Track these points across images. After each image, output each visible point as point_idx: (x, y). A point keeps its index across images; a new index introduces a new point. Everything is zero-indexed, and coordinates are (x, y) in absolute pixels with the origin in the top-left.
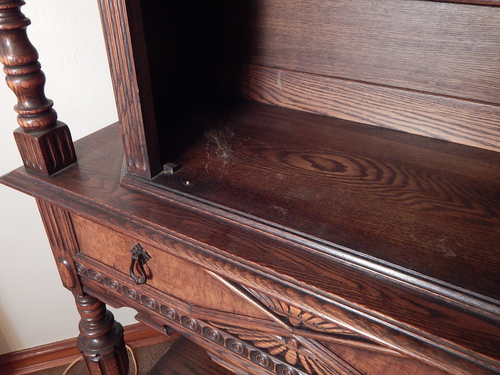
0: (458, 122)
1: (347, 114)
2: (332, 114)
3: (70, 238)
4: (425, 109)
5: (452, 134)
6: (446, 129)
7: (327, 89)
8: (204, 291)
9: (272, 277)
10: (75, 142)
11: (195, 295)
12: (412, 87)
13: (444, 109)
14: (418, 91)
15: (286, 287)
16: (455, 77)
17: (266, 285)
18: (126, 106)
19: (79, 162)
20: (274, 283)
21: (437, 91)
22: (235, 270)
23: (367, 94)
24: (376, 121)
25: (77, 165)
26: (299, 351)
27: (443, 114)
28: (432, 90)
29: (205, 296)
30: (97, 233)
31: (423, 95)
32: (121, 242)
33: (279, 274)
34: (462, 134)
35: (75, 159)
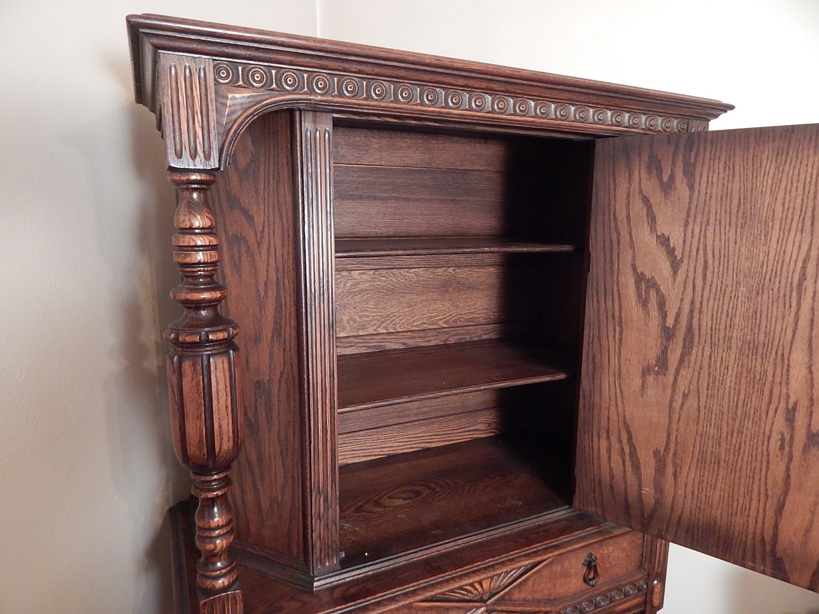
0: (433, 434)
1: (364, 456)
2: (350, 461)
4: (413, 433)
5: (432, 442)
6: (428, 441)
7: (345, 443)
9: (482, 566)
12: (401, 421)
13: (424, 428)
14: (407, 422)
15: (492, 566)
16: (424, 407)
17: (484, 573)
20: (486, 568)
21: (417, 418)
22: (463, 578)
23: (375, 437)
24: (384, 453)
27: (424, 432)
28: (414, 419)
31: (410, 424)
33: (483, 562)
34: (438, 440)
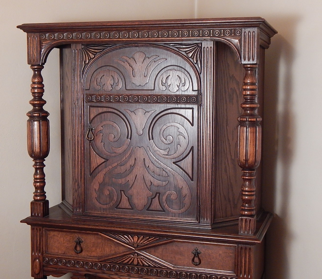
3: (45, 245)
8: (104, 248)
10: (50, 208)
11: (100, 252)
18: (77, 189)
19: (49, 215)
25: (49, 216)
26: (138, 257)
29: (104, 250)
30: (59, 239)
32: (71, 239)
35: (48, 214)
